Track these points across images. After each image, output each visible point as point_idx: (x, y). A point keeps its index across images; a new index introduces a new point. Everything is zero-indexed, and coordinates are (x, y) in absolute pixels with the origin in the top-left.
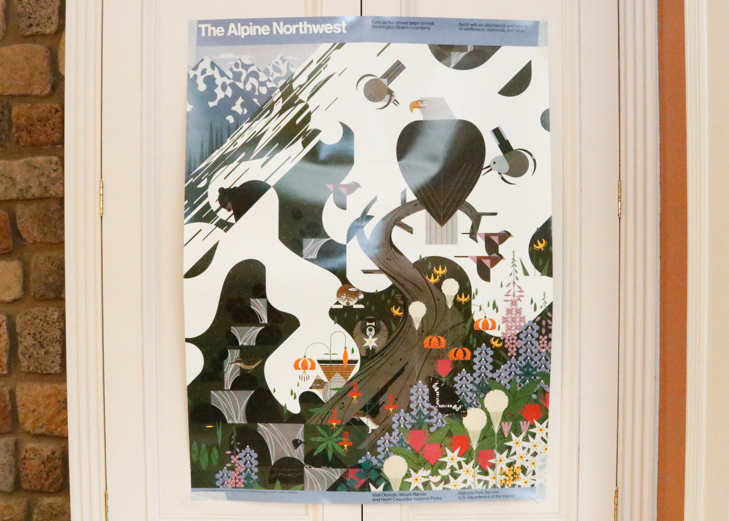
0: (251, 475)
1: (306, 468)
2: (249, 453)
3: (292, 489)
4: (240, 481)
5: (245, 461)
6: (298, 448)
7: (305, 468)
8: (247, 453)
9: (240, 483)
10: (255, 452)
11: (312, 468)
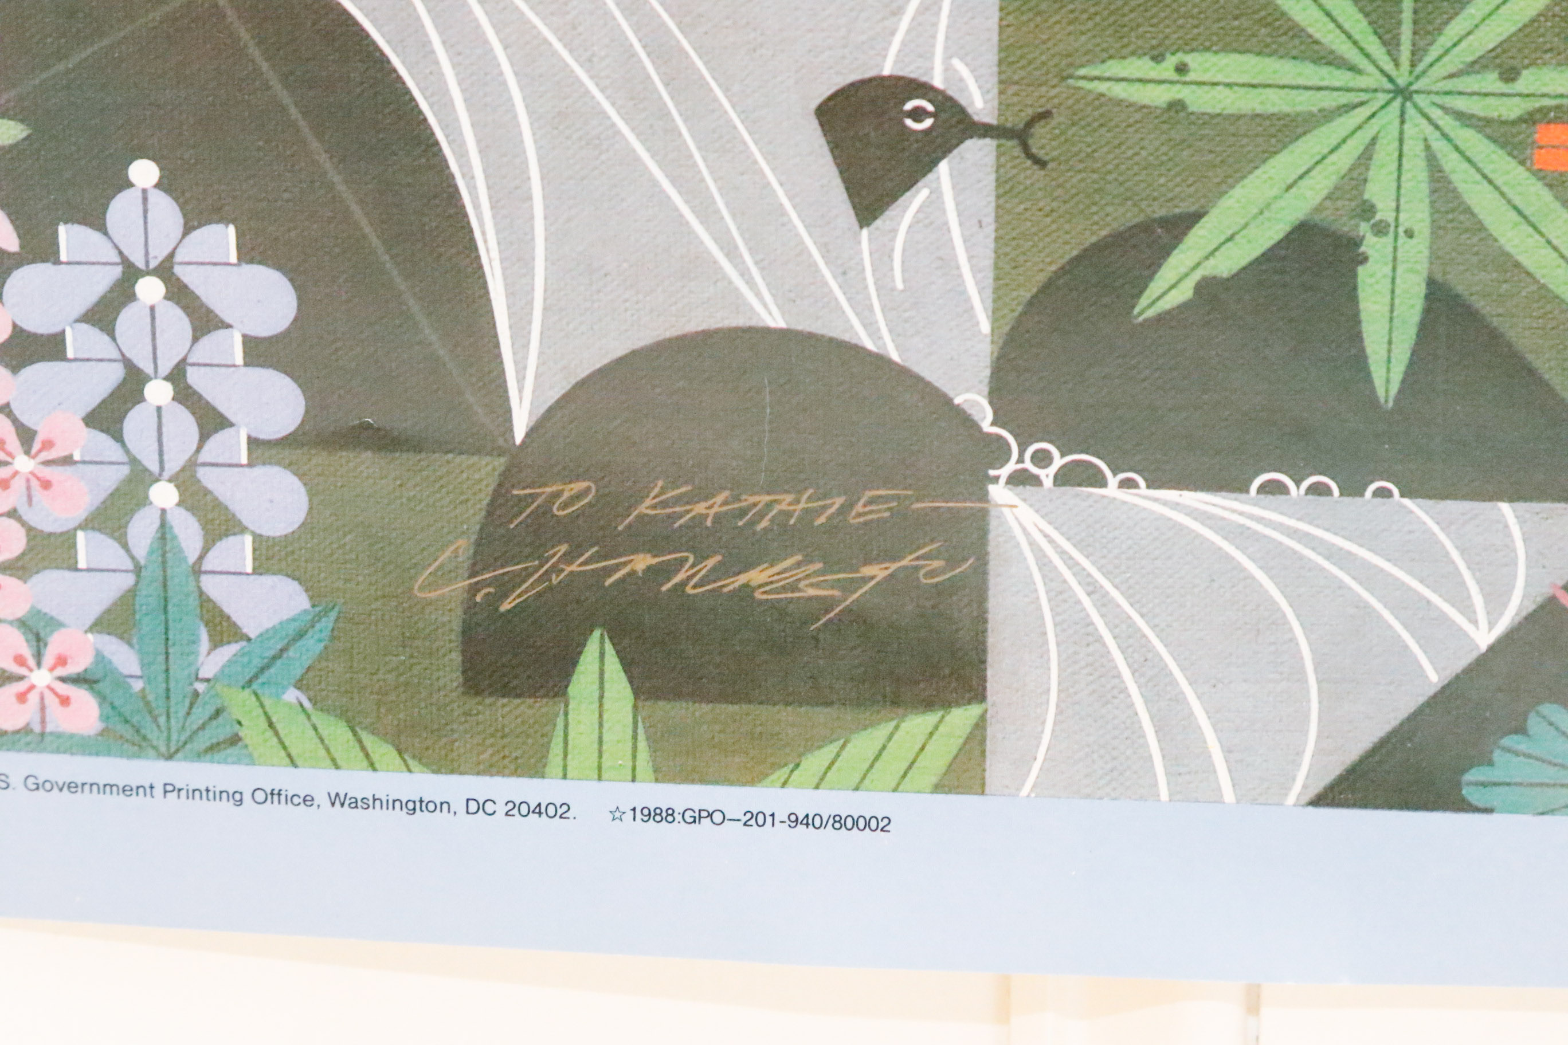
0: (197, 570)
1: (1021, 479)
2: (165, 271)
3: (815, 762)
4: (39, 642)
5: (115, 374)
6: (918, 197)
7: (999, 493)
8: (131, 274)
9: (41, 678)
10: (248, 253)
11: (1112, 488)
